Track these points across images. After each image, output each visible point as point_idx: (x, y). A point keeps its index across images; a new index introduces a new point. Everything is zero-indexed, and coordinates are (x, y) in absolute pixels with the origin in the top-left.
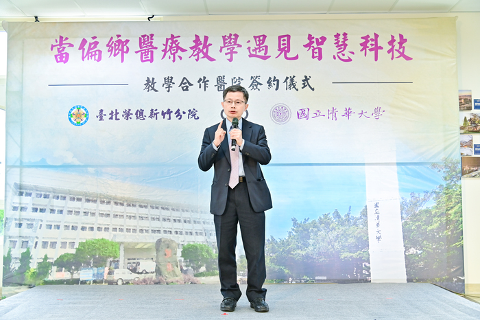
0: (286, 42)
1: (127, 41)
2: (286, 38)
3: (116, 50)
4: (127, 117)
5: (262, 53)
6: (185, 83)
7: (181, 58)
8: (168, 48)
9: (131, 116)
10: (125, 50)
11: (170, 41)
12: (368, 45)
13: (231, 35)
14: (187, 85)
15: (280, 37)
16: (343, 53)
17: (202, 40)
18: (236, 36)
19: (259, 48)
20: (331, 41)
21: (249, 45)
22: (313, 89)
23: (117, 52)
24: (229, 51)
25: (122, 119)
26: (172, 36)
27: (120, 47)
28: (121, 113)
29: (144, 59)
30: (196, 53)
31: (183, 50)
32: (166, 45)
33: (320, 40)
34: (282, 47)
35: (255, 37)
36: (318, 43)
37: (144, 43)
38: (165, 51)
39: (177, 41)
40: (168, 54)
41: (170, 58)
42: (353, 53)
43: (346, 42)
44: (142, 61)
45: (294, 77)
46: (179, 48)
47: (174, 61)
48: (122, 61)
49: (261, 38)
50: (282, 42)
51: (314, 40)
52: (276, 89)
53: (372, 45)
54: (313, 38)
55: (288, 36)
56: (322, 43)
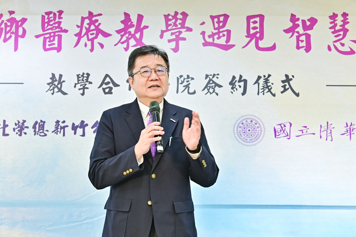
0: (257, 25)
1: (24, 20)
2: (257, 19)
3: (6, 33)
4: (20, 131)
5: (223, 41)
6: (108, 83)
7: (102, 46)
8: (84, 31)
9: (25, 130)
10: (20, 33)
11: (87, 21)
13: (176, 13)
14: (111, 85)
15: (249, 18)
16: (341, 41)
17: (134, 20)
18: (185, 15)
19: (218, 33)
20: (324, 24)
21: (203, 28)
22: (298, 95)
23: (8, 36)
24: (174, 37)
25: (13, 135)
26: (90, 13)
27: (14, 29)
28: (11, 125)
29: (47, 47)
30: (124, 39)
31: (106, 35)
32: (81, 27)
33: (308, 23)
34: (252, 31)
35: (212, 18)
36: (306, 28)
37: (48, 23)
38: (79, 35)
39: (97, 21)
40: (84, 40)
41: (86, 45)
43: (346, 27)
44: (46, 50)
45: (269, 76)
46: (99, 31)
47: (92, 50)
48: (16, 48)
49: (222, 19)
50: (252, 25)
51: (300, 23)
52: (243, 94)
54: (298, 19)
55: (262, 17)
56: (311, 27)
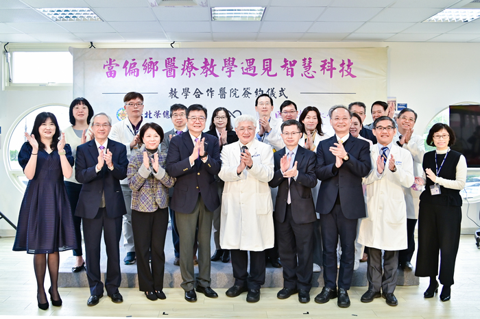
0: (268, 64)
1: (157, 62)
2: (268, 61)
4: (157, 116)
5: (252, 72)
6: (198, 93)
7: (194, 75)
8: (186, 67)
9: (160, 115)
10: (155, 69)
11: (187, 62)
12: (326, 66)
13: (230, 58)
15: (264, 60)
16: (308, 72)
17: (209, 62)
18: (234, 59)
19: (250, 68)
20: (300, 63)
21: (242, 66)
22: (287, 97)
23: (149, 70)
24: (228, 70)
25: (154, 118)
26: (189, 59)
27: (152, 67)
28: (153, 113)
29: (169, 75)
31: (196, 69)
32: (184, 65)
33: (292, 63)
34: (266, 67)
35: (247, 60)
36: (291, 65)
37: (168, 63)
38: (183, 69)
39: (192, 62)
40: (186, 72)
41: (187, 74)
42: (315, 72)
43: (311, 64)
44: (168, 77)
45: (274, 88)
46: (193, 67)
47: (190, 77)
48: (154, 76)
49: (251, 61)
50: (266, 64)
51: (288, 63)
53: (329, 66)
54: (288, 61)
55: (270, 60)
56: (294, 65)
